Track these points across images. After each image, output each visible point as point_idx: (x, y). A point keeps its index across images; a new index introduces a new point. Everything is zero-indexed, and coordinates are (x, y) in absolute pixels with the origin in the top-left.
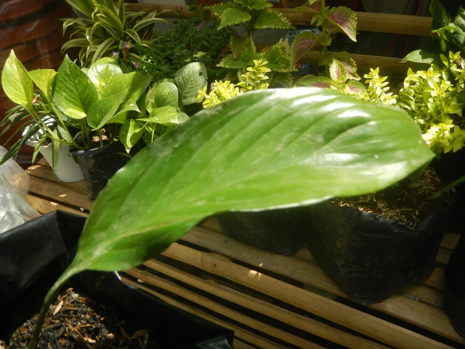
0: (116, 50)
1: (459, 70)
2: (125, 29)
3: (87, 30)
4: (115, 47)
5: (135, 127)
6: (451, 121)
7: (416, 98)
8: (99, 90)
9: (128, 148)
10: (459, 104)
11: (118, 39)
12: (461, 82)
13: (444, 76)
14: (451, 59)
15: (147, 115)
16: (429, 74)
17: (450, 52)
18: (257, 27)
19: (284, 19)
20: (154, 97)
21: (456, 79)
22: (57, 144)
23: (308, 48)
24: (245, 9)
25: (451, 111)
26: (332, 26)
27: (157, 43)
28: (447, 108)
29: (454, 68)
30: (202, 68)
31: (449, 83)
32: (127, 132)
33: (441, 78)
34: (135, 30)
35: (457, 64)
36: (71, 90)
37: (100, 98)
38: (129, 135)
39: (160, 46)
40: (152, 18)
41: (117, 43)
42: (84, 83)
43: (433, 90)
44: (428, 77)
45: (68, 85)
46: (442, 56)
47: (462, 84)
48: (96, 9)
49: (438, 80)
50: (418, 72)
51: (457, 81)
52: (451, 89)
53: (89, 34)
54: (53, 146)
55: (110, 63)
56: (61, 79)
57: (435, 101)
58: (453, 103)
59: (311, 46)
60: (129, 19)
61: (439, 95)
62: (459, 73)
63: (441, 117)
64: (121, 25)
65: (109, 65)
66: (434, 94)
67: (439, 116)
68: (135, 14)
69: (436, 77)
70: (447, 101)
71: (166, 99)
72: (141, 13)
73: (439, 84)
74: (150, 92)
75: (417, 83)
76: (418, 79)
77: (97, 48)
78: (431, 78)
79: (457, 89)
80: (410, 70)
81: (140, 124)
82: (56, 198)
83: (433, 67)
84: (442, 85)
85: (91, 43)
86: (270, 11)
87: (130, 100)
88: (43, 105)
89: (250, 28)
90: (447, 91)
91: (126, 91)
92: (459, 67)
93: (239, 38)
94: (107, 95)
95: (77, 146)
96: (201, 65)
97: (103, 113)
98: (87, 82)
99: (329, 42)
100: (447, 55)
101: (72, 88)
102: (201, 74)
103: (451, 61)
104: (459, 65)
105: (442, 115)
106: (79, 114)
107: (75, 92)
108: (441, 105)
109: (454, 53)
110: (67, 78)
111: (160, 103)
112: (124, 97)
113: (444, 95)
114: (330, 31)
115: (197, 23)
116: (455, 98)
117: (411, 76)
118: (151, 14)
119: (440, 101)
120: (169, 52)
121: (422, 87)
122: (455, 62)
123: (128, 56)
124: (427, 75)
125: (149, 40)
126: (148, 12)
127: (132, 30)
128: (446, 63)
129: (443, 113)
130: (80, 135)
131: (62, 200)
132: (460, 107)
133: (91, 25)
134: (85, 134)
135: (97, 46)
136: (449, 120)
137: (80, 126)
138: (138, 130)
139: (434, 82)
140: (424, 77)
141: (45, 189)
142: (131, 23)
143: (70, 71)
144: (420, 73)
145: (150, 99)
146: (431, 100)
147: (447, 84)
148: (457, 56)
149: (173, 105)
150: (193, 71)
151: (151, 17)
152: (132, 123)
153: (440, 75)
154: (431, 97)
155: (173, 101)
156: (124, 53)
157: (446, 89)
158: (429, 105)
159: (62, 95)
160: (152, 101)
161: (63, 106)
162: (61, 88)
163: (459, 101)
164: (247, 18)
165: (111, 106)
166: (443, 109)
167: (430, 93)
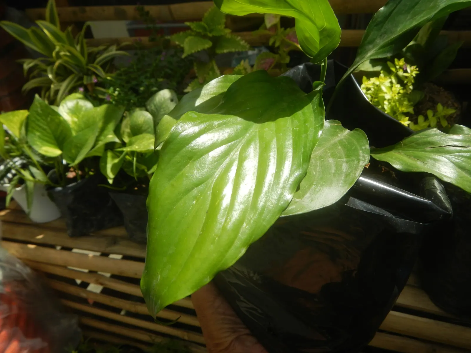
0: (81, 85)
1: (405, 74)
2: (87, 65)
3: (49, 69)
4: (80, 83)
5: (113, 158)
6: (407, 118)
7: (372, 102)
8: (72, 125)
9: (110, 179)
10: (410, 104)
11: (81, 75)
12: (409, 84)
13: (394, 81)
14: (398, 65)
15: (124, 144)
16: (381, 80)
17: (396, 60)
18: (219, 51)
19: (242, 43)
20: (129, 127)
21: (405, 82)
22: (30, 184)
23: (270, 66)
24: (205, 37)
25: (404, 110)
26: (289, 45)
27: (120, 75)
28: (401, 108)
29: (401, 73)
30: (172, 94)
31: (399, 86)
32: (106, 163)
33: (391, 83)
34: (98, 64)
35: (403, 69)
36: (44, 130)
37: (74, 134)
38: (109, 166)
39: (124, 77)
40: (113, 51)
41: (81, 79)
42: (57, 120)
43: (386, 93)
44: (380, 82)
45: (41, 125)
46: (389, 63)
47: (410, 85)
48: (57, 48)
49: (389, 85)
50: (371, 79)
51: (406, 84)
52: (401, 91)
53: (52, 73)
54: (26, 188)
55: (80, 98)
56: (33, 119)
57: (390, 103)
58: (406, 103)
59: (273, 65)
60: (90, 54)
61: (392, 97)
62: (406, 77)
63: (397, 116)
64: (83, 60)
65: (79, 100)
66: (387, 97)
67: (395, 115)
68: (95, 49)
69: (387, 82)
70: (400, 101)
71: (141, 127)
72: (101, 48)
73: (391, 87)
74: (125, 122)
75: (372, 89)
76: (373, 85)
77: (61, 86)
78: (382, 83)
79: (407, 91)
80: (364, 78)
81: (117, 155)
82: (33, 240)
83: (383, 73)
84: (393, 89)
85: (54, 81)
86: (229, 36)
87: (105, 132)
88: (13, 147)
89: (211, 53)
90: (399, 93)
91: (100, 125)
92: (405, 71)
93: (202, 64)
94: (80, 129)
95: (52, 184)
96: (171, 92)
97: (79, 148)
98: (59, 119)
99: (287, 60)
100: (393, 62)
101: (45, 127)
102: (172, 100)
103: (398, 67)
104: (405, 69)
105: (397, 114)
106: (54, 152)
107: (49, 131)
108: (396, 105)
109: (399, 59)
110: (39, 118)
111: (136, 131)
112: (99, 130)
113: (397, 97)
114: (287, 50)
115: (159, 53)
116: (406, 99)
117: (366, 83)
118: (111, 48)
119: (394, 102)
120: (134, 83)
121: (376, 92)
122: (401, 68)
123: (94, 91)
124: (379, 81)
125: (111, 72)
126: (108, 46)
127: (95, 65)
128: (393, 69)
129: (399, 113)
130: (54, 173)
131: (39, 242)
132: (411, 105)
133: (52, 64)
134: (59, 171)
135: (61, 84)
136: (405, 118)
137: (53, 164)
138: (116, 161)
139: (385, 87)
140: (377, 83)
141: (20, 233)
142: (92, 58)
143: (42, 110)
144: (373, 80)
145: (126, 129)
146: (386, 102)
147: (397, 87)
148: (402, 62)
149: (149, 133)
150: (164, 98)
151: (111, 51)
152: (109, 154)
153: (390, 80)
154: (385, 99)
155: (148, 128)
156: (90, 88)
157: (397, 92)
158: (386, 107)
159: (35, 134)
160: (128, 130)
161: (37, 145)
162: (34, 128)
163: (409, 101)
164: (208, 45)
165: (87, 140)
166: (398, 109)
167: (384, 97)
